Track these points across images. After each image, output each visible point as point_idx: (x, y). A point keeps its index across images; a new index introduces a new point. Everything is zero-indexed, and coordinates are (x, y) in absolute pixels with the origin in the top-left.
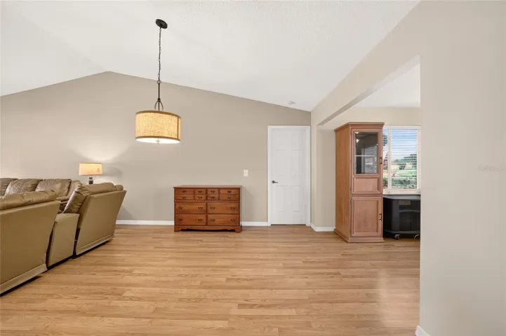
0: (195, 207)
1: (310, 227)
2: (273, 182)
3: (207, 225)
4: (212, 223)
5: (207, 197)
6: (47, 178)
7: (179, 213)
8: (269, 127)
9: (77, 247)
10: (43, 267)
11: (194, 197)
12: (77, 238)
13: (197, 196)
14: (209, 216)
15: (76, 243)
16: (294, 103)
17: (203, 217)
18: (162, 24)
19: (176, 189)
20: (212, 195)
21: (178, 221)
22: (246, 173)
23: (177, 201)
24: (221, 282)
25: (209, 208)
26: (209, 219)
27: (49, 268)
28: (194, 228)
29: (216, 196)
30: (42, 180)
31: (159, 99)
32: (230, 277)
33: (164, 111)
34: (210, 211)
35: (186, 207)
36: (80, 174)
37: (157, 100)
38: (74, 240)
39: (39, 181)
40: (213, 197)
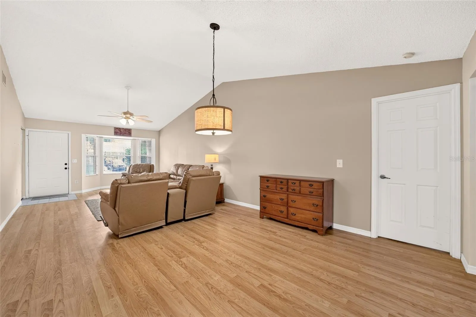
0: (277, 197)
1: (460, 261)
2: (383, 177)
3: (287, 218)
4: (294, 217)
5: (288, 188)
6: (194, 165)
7: (263, 199)
8: (374, 101)
9: (186, 213)
10: (163, 223)
11: (276, 187)
12: (185, 206)
13: (279, 187)
14: (290, 209)
15: (185, 210)
16: (413, 54)
17: (284, 209)
18: (215, 27)
19: (261, 177)
20: (292, 188)
21: (263, 208)
22: (340, 163)
23: (262, 189)
24: (253, 285)
25: (290, 201)
26: (290, 213)
27: (167, 224)
28: (277, 218)
29: (297, 189)
30: (192, 166)
31: (214, 95)
32: (266, 284)
33: (217, 105)
34: (291, 204)
35: (269, 196)
36: (206, 162)
37: (212, 96)
38: (183, 208)
39: (191, 166)
40: (294, 190)
